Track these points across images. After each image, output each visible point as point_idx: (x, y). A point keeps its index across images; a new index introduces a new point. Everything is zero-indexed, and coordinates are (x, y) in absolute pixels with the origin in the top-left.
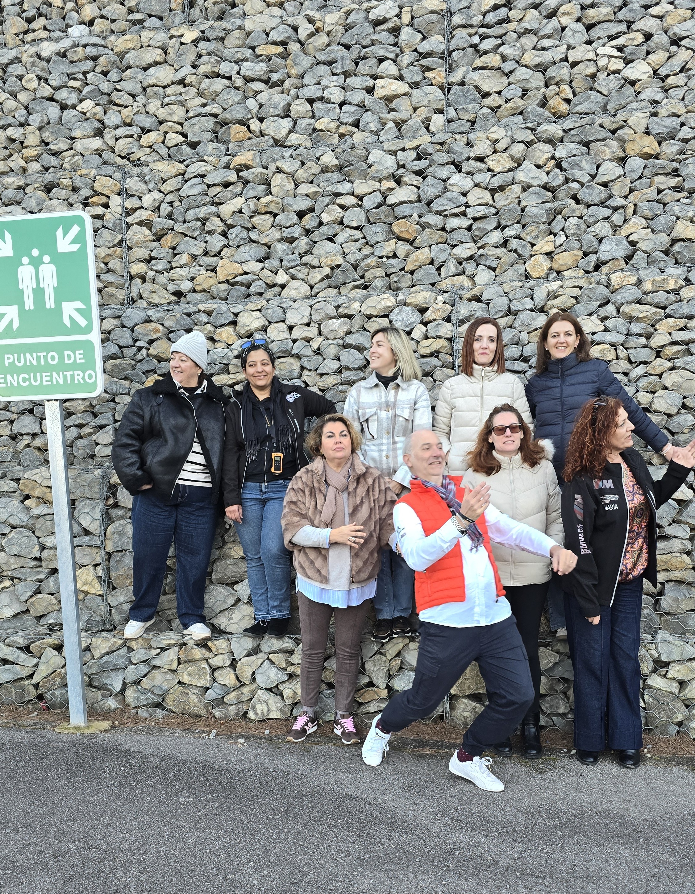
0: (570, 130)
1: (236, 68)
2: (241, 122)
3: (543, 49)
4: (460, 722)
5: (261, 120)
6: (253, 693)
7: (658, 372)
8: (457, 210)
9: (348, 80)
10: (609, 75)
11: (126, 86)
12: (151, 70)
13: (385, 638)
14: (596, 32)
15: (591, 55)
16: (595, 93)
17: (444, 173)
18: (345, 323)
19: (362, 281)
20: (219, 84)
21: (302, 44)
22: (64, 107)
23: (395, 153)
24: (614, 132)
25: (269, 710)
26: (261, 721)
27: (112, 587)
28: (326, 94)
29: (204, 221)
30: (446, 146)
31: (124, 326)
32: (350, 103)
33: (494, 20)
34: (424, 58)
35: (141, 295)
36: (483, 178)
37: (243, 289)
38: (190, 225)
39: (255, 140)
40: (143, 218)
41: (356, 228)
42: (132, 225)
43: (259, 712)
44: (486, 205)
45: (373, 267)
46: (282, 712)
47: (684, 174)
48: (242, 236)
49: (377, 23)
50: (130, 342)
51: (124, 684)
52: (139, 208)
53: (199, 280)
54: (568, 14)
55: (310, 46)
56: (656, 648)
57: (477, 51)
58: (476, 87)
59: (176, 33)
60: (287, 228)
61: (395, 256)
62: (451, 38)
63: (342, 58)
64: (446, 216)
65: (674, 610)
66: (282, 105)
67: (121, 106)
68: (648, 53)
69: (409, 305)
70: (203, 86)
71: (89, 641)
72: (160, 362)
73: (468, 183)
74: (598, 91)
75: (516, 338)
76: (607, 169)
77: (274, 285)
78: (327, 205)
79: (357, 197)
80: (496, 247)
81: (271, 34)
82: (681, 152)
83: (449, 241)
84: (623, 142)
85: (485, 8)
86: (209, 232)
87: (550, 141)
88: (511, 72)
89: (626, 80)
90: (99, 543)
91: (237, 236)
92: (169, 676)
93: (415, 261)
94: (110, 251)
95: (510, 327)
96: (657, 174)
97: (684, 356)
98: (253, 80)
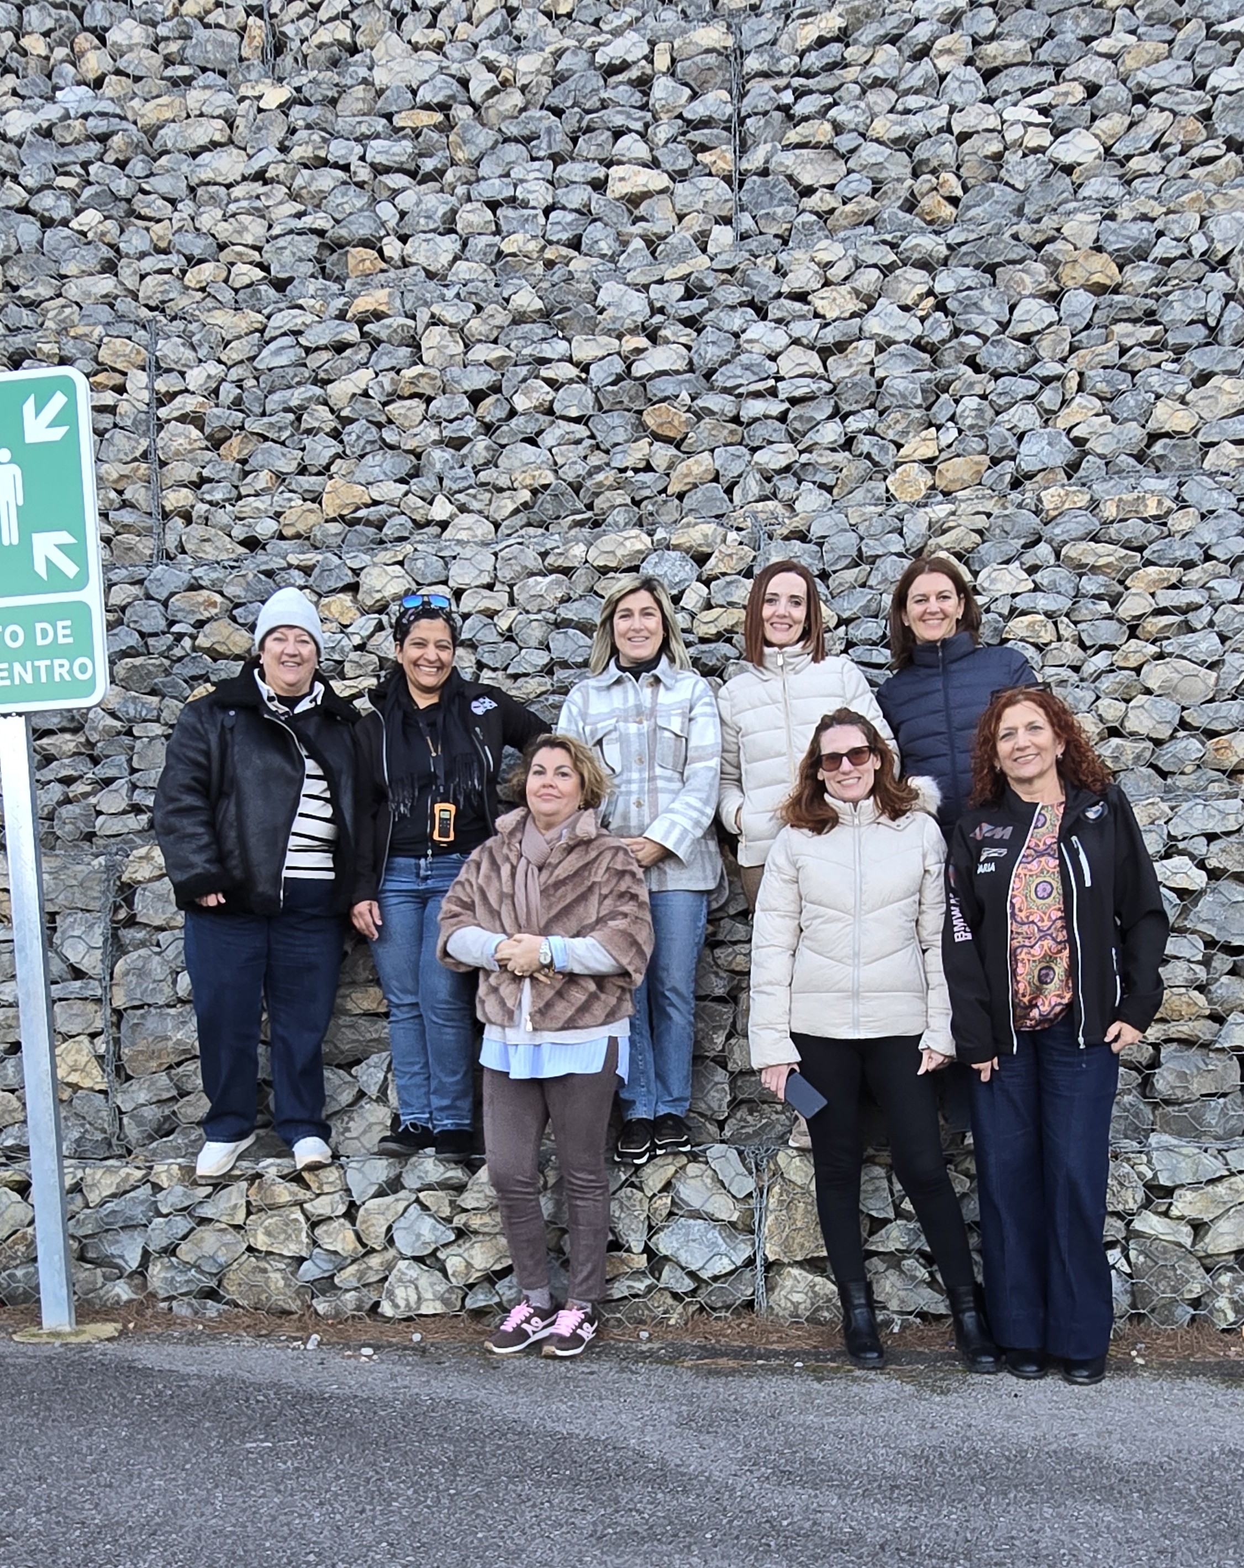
0: (960, 244)
1: (359, 149)
2: (366, 243)
3: (907, 112)
4: (786, 1313)
5: (404, 239)
6: (390, 1267)
7: (1133, 663)
8: (761, 386)
9: (559, 168)
10: (1025, 155)
11: (162, 184)
12: (206, 157)
13: (640, 1156)
14: (1001, 83)
15: (993, 122)
16: (1002, 186)
17: (736, 321)
18: (559, 583)
19: (589, 514)
20: (327, 179)
21: (476, 108)
22: (47, 223)
23: (646, 287)
24: (1038, 247)
25: (419, 1298)
26: (405, 1320)
27: (122, 1074)
28: (520, 193)
29: (298, 412)
30: (738, 274)
31: (149, 597)
32: (564, 208)
33: (819, 64)
34: (696, 128)
35: (183, 547)
36: (806, 329)
37: (371, 531)
38: (273, 419)
39: (392, 274)
40: (188, 409)
41: (577, 420)
42: (168, 421)
43: (402, 1304)
44: (813, 376)
45: (610, 488)
46: (445, 1302)
47: (1165, 319)
48: (367, 437)
49: (611, 70)
50: (163, 624)
51: (146, 1254)
52: (181, 392)
53: (289, 516)
54: (949, 51)
55: (491, 111)
56: (1149, 1162)
57: (790, 117)
58: (790, 178)
59: (250, 93)
60: (451, 421)
61: (649, 468)
62: (742, 96)
63: (549, 131)
64: (740, 396)
65: (1179, 1093)
66: (440, 213)
67: (149, 219)
68: (1094, 118)
69: (676, 548)
70: (299, 182)
71: (80, 1174)
72: (215, 660)
73: (778, 339)
74: (1007, 184)
75: (874, 606)
76: (1028, 312)
77: (428, 523)
78: (524, 380)
79: (577, 365)
80: (833, 450)
81: (420, 93)
82: (1158, 282)
83: (747, 441)
84: (1054, 265)
85: (801, 45)
86: (309, 432)
87: (925, 265)
88: (852, 151)
89: (1056, 165)
90: (99, 992)
91: (359, 437)
92: (230, 1237)
93: (686, 476)
94: (126, 470)
95: (863, 585)
96: (1116, 321)
97: (1178, 634)
98: (387, 170)
